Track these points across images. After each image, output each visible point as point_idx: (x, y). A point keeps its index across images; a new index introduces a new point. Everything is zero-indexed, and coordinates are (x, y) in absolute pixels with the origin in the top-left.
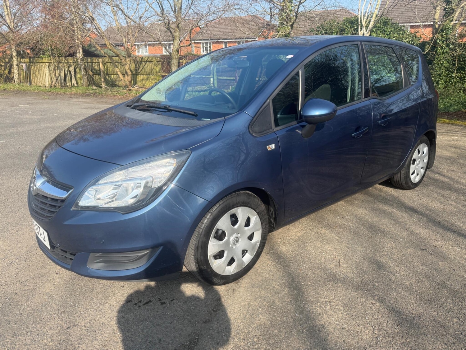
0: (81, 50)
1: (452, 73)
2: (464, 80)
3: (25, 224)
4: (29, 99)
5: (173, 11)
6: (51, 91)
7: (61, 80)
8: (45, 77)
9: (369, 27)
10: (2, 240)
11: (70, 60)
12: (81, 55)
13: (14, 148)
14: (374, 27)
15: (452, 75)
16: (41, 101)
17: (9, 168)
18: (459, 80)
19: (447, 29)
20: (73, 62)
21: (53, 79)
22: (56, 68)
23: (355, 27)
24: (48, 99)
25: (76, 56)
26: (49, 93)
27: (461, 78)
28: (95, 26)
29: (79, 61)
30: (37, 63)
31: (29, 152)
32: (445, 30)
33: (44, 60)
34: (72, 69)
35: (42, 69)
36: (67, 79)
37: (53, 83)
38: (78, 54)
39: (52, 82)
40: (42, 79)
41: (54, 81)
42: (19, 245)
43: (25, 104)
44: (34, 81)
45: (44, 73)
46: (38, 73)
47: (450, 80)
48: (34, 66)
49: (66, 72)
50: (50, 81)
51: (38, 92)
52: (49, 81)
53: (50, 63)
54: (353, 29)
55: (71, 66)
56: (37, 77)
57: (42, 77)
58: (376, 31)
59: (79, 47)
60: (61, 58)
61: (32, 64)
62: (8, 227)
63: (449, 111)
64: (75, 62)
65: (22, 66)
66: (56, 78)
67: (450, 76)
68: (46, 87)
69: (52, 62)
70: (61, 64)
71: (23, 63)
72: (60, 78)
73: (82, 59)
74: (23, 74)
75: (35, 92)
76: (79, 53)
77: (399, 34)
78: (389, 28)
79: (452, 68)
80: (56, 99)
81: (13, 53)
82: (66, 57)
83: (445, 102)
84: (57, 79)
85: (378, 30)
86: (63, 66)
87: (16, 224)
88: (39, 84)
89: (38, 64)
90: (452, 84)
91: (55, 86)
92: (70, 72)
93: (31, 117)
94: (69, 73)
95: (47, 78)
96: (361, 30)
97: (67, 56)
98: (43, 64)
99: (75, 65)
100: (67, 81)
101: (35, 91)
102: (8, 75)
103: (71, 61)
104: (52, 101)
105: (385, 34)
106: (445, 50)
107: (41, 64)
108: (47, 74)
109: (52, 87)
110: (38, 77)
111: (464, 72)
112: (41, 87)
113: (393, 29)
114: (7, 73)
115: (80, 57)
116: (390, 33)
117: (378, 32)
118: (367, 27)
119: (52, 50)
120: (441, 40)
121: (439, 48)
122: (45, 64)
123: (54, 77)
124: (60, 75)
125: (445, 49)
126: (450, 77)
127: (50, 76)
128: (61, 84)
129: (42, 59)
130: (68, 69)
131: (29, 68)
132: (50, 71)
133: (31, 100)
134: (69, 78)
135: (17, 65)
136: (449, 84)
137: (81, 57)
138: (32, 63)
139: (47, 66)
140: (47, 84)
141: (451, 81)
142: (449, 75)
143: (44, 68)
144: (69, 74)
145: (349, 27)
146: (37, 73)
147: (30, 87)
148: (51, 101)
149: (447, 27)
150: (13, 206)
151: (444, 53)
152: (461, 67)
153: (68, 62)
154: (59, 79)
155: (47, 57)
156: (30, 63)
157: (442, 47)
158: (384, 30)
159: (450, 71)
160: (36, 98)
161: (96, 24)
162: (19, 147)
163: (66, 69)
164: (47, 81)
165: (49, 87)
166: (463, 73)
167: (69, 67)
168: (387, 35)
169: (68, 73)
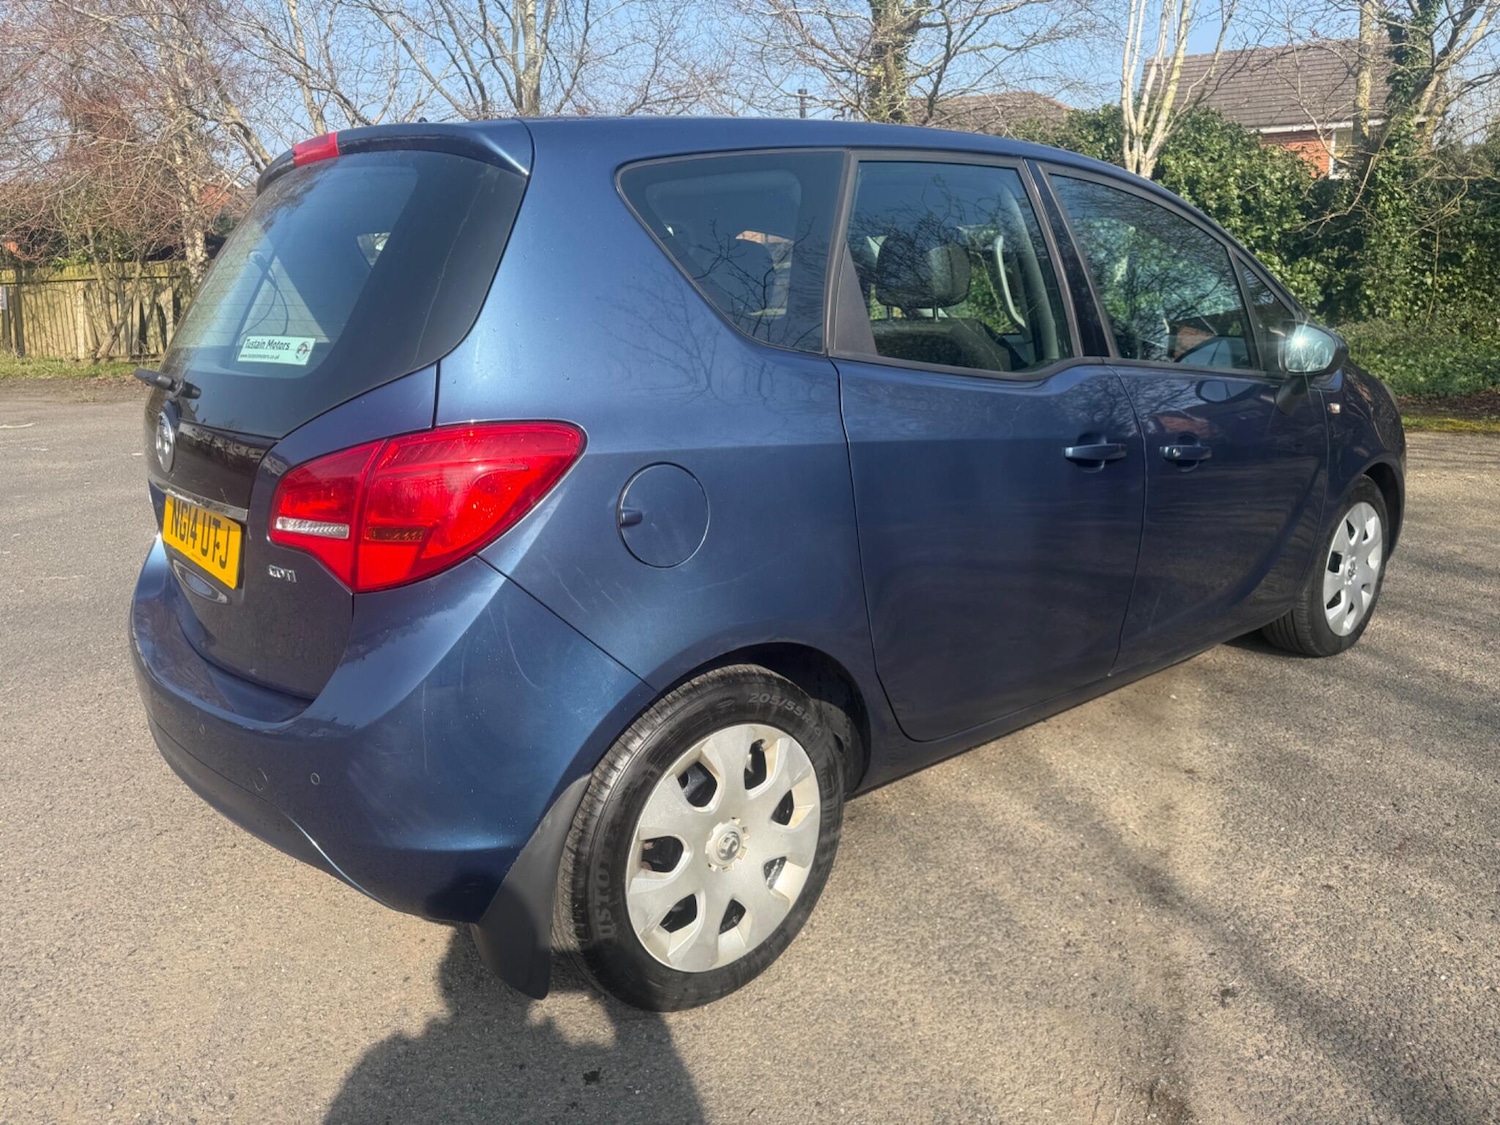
0: (199, 235)
1: (1423, 272)
2: (1459, 293)
3: (157, 914)
4: (27, 405)
6: (97, 375)
7: (131, 336)
8: (71, 327)
9: (1153, 140)
10: (79, 1003)
11: (161, 269)
12: (199, 253)
13: (21, 585)
14: (1168, 140)
15: (1422, 282)
16: (70, 410)
17: (22, 668)
18: (1446, 295)
19: (1404, 136)
20: (171, 278)
21: (103, 334)
22: (112, 297)
23: (1111, 140)
24: (94, 400)
25: (183, 257)
26: (93, 381)
27: (1449, 289)
28: (252, 157)
29: (193, 271)
30: (43, 282)
31: (81, 597)
32: (1397, 141)
33: (70, 272)
34: (165, 298)
35: (63, 305)
36: (151, 332)
37: (103, 349)
38: (188, 251)
39: (98, 344)
40: (61, 337)
41: (106, 341)
42: (161, 1024)
43: (18, 423)
44: (35, 344)
45: (69, 314)
46: (46, 314)
47: (1416, 294)
48: (35, 294)
49: (147, 312)
50: (90, 344)
51: (53, 379)
52: (86, 343)
53: (89, 283)
54: (1104, 145)
55: (164, 289)
56: (44, 327)
57: (60, 329)
58: (1176, 151)
59: (194, 227)
60: (126, 264)
61: (25, 288)
62: (86, 935)
63: (1450, 394)
64: (178, 277)
66: (113, 332)
67: (1415, 282)
68: (78, 360)
69: (100, 278)
70: (129, 286)
72: (127, 330)
73: (201, 264)
75: (41, 381)
76: (194, 245)
77: (1249, 158)
78: (1215, 141)
79: (1420, 260)
80: (124, 400)
82: (145, 259)
83: (1426, 365)
84: (117, 335)
85: (1183, 146)
86: (137, 290)
87: (117, 916)
88: (51, 354)
89: (48, 286)
90: (1424, 307)
91: (111, 359)
92: (160, 309)
93: (50, 466)
94: (155, 312)
95: (80, 333)
96: (1131, 149)
97: (152, 258)
98: (65, 285)
99: (176, 283)
100: (151, 342)
101: (42, 377)
103: (163, 274)
104: (110, 407)
105: (1206, 159)
106: (1402, 204)
107: (60, 286)
108: (81, 318)
109: (99, 359)
110: (49, 329)
111: (1458, 271)
112: (61, 361)
113: (1227, 144)
115: (195, 260)
116: (1220, 156)
117: (1183, 152)
118: (1148, 138)
119: (98, 238)
120: (1389, 172)
121: (1384, 198)
122: (70, 284)
123: (105, 326)
124: (125, 322)
125: (1401, 199)
126: (1416, 286)
127: (92, 324)
128: (130, 349)
129: (61, 268)
130: (154, 300)
131: (14, 301)
132: (89, 308)
133: (37, 409)
134: (158, 330)
136: (1416, 308)
137: (202, 259)
138: (27, 283)
139: (81, 294)
140: (81, 353)
141: (1421, 300)
142: (1414, 279)
143: (68, 301)
144: (155, 318)
145: (1091, 139)
146: (44, 316)
147: (23, 364)
148: (105, 407)
149: (1403, 133)
150: (80, 830)
151: (1397, 211)
152: (1449, 254)
153: (152, 277)
154: (122, 333)
155: (80, 263)
156: (19, 283)
157: (1392, 194)
158: (1199, 145)
159: (1414, 268)
160: (49, 398)
161: (256, 148)
162: (39, 578)
163: (147, 301)
164: (81, 341)
165: (91, 361)
166: (1455, 274)
167: (156, 293)
168: (1212, 160)
169: (151, 311)
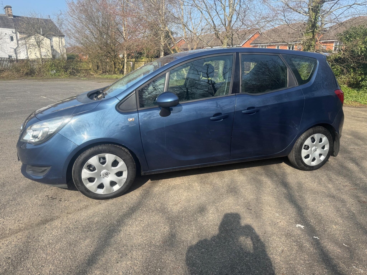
5: (223, 24)
30: (139, 61)
53: (146, 62)
59: (162, 51)
61: (136, 63)
65: (130, 63)
71: (131, 62)
74: (130, 69)
76: (162, 55)
81: (125, 55)
102: (122, 69)
107: (141, 62)
114: (121, 68)
122: (143, 62)
129: (142, 59)
131: (134, 65)
135: (126, 63)
155: (145, 58)
156: (135, 61)
